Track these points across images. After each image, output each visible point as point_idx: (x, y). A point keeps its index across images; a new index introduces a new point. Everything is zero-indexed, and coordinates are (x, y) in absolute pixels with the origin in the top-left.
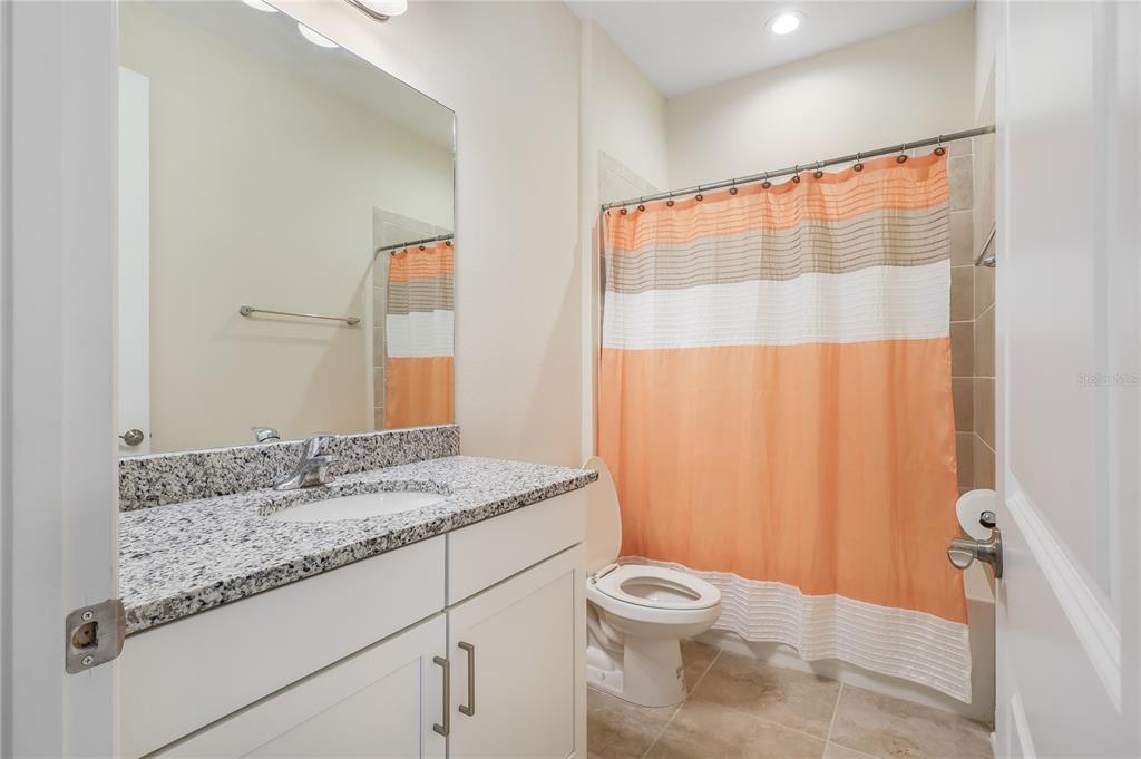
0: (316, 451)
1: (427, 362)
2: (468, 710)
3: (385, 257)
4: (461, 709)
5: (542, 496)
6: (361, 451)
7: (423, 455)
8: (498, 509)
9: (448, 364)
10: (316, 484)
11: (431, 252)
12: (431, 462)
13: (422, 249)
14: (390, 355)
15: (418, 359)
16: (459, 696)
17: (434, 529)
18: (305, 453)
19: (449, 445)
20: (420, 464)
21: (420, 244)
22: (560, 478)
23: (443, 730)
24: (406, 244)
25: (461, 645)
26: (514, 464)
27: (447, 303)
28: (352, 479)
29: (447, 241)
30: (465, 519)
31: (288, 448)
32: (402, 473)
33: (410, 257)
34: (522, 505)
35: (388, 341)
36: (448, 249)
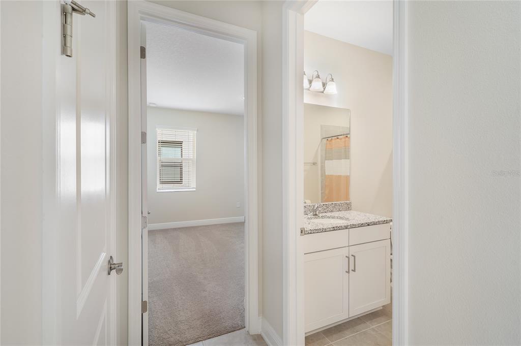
0: (316, 207)
1: (339, 177)
2: (354, 271)
3: (325, 141)
4: (352, 270)
5: (375, 224)
6: (325, 208)
7: (341, 210)
8: (362, 225)
9: (347, 178)
10: (316, 215)
11: (341, 139)
12: (343, 212)
13: (338, 138)
14: (326, 174)
15: (336, 176)
16: (352, 267)
17: (346, 227)
18: (314, 207)
19: (348, 207)
20: (340, 212)
21: (337, 137)
22: (381, 219)
23: (348, 272)
24: (332, 137)
25: (352, 255)
26: (368, 214)
27: (347, 157)
28: (324, 214)
29: (347, 136)
30: (353, 226)
31: (309, 206)
32: (336, 214)
33: (333, 141)
34: (368, 225)
35: (326, 169)
36: (347, 138)
